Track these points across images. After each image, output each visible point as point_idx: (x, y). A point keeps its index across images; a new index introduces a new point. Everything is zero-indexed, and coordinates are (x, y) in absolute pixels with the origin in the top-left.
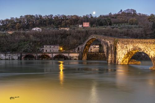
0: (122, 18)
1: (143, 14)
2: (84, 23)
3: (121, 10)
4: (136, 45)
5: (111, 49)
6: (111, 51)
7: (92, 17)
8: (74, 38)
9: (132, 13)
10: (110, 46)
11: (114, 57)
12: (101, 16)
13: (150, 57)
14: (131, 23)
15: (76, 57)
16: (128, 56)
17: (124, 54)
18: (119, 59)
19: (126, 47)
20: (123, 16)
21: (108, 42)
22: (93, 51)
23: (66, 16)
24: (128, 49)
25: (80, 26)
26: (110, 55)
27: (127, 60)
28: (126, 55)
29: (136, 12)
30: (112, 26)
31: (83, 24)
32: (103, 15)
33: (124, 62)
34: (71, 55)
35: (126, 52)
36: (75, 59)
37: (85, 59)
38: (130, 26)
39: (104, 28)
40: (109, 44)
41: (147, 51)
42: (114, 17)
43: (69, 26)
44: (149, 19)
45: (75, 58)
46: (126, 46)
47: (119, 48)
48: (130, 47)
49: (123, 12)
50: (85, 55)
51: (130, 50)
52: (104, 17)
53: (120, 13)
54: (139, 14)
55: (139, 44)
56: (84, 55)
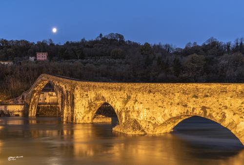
0: (101, 48)
1: (135, 42)
2: (38, 54)
3: (101, 35)
4: (99, 92)
5: (67, 99)
6: (67, 101)
7: (52, 44)
8: (18, 78)
9: (118, 39)
10: (65, 93)
11: (71, 111)
12: (68, 42)
13: (116, 111)
14: (114, 56)
15: (19, 111)
16: (90, 110)
17: (85, 107)
18: (78, 114)
19: (87, 95)
20: (104, 44)
21: (63, 86)
22: (47, 101)
23: (7, 41)
24: (89, 99)
25: (32, 59)
26: (66, 108)
27: (90, 115)
28: (87, 108)
29: (123, 38)
30: (85, 61)
31: (36, 56)
32: (71, 42)
33: (86, 118)
34: (10, 108)
35: (87, 103)
36: (18, 115)
37: (33, 115)
38: (112, 60)
39: (71, 64)
40: (64, 90)
41: (112, 102)
42: (89, 45)
43: (13, 59)
44: (142, 51)
45: (17, 113)
46: (86, 93)
47: (77, 96)
48: (92, 95)
49: (104, 38)
50: (34, 108)
51: (91, 100)
52: (73, 44)
53: (100, 39)
54: (129, 41)
55: (102, 91)
56: (32, 108)
